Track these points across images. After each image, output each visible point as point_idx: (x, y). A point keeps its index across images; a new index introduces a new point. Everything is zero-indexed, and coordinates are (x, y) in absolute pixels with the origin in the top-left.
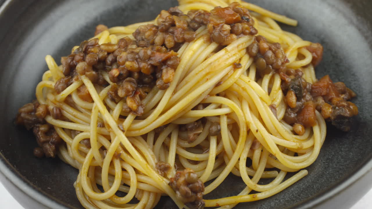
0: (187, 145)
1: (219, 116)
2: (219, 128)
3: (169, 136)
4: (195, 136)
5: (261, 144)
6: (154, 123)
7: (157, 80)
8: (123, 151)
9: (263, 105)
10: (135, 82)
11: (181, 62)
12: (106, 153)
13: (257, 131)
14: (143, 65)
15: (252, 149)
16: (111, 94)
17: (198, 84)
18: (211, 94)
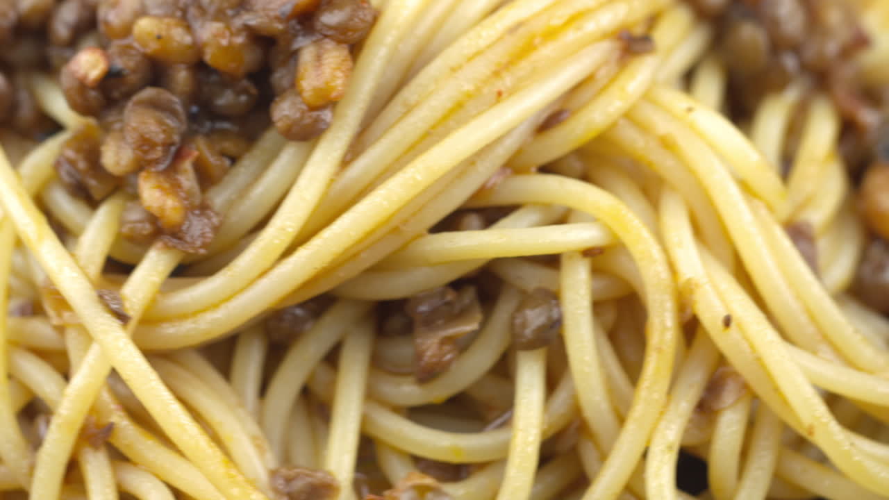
0: (410, 392)
1: (552, 261)
2: (555, 315)
3: (332, 359)
4: (447, 348)
5: (745, 387)
6: (265, 283)
7: (277, 99)
8: (122, 413)
9: (755, 211)
10: (179, 108)
11: (384, 23)
12: (48, 422)
13: (727, 322)
14: (208, 31)
15: (706, 409)
16: (72, 163)
17: (456, 114)
18: (514, 166)
